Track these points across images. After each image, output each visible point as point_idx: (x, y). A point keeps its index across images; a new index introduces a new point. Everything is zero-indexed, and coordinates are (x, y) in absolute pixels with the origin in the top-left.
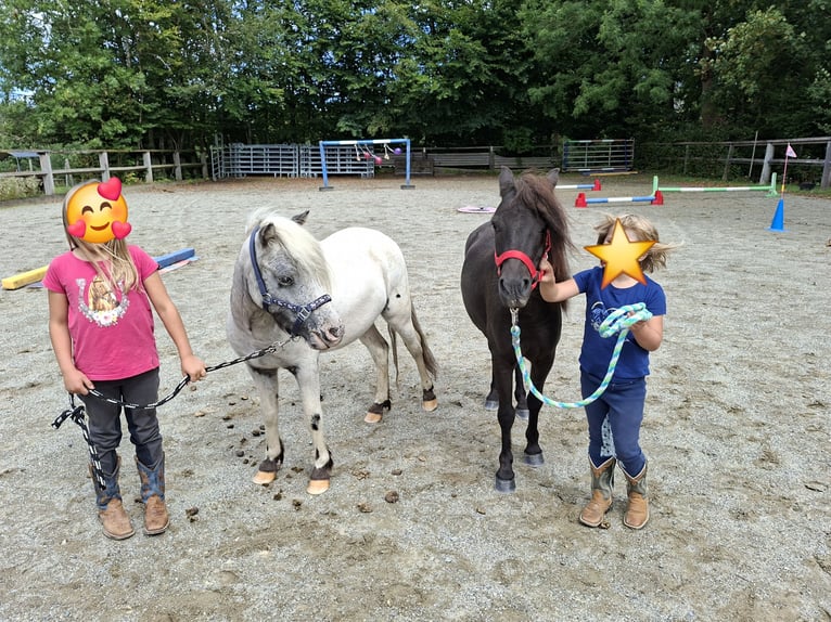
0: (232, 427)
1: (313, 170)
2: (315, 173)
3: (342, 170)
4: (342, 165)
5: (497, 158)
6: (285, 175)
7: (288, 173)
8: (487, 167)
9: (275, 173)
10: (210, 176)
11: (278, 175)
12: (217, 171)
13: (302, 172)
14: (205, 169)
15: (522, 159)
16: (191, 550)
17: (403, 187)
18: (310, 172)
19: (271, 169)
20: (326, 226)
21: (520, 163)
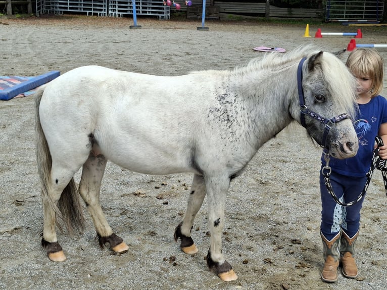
0: (166, 203)
1: (119, 11)
2: (121, 13)
3: (143, 12)
4: (143, 8)
5: (271, 7)
6: (95, 14)
7: (99, 12)
8: (263, 15)
9: (88, 12)
10: (34, 12)
11: (90, 14)
12: (39, 9)
13: (110, 12)
14: (30, 7)
15: (293, 9)
16: (185, 283)
17: (199, 29)
18: (117, 13)
19: (84, 9)
20: (153, 58)
21: (290, 12)
